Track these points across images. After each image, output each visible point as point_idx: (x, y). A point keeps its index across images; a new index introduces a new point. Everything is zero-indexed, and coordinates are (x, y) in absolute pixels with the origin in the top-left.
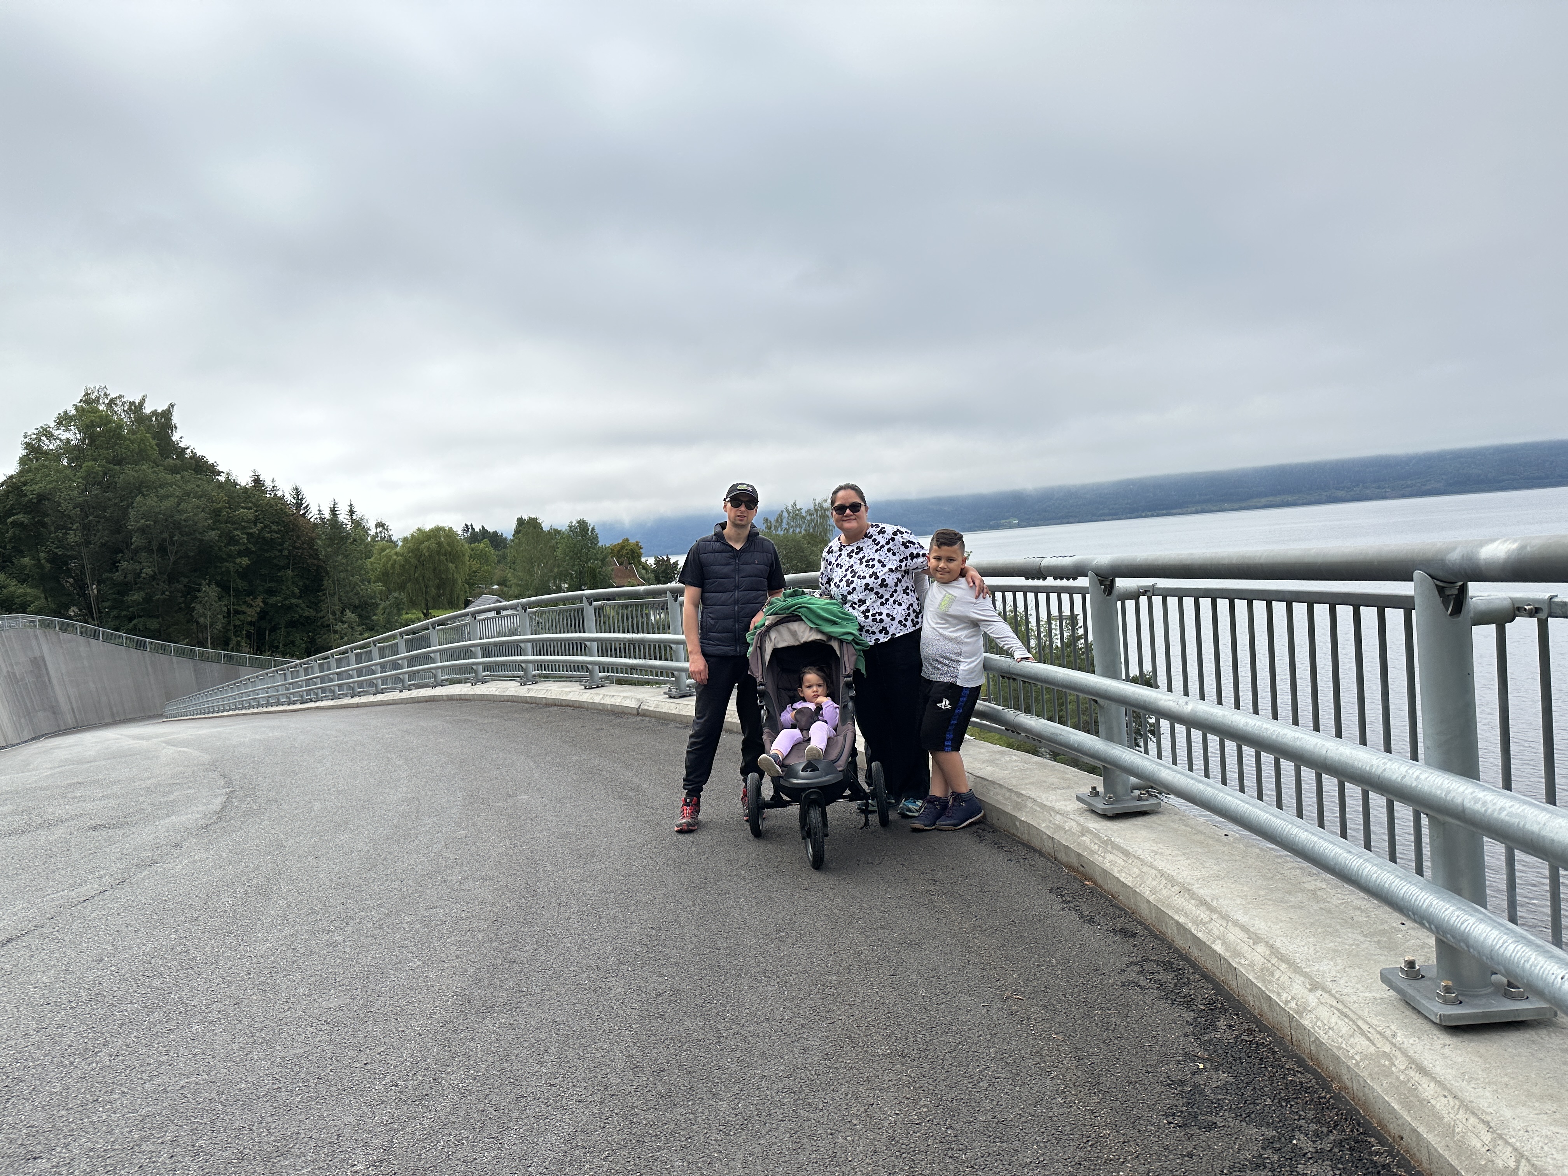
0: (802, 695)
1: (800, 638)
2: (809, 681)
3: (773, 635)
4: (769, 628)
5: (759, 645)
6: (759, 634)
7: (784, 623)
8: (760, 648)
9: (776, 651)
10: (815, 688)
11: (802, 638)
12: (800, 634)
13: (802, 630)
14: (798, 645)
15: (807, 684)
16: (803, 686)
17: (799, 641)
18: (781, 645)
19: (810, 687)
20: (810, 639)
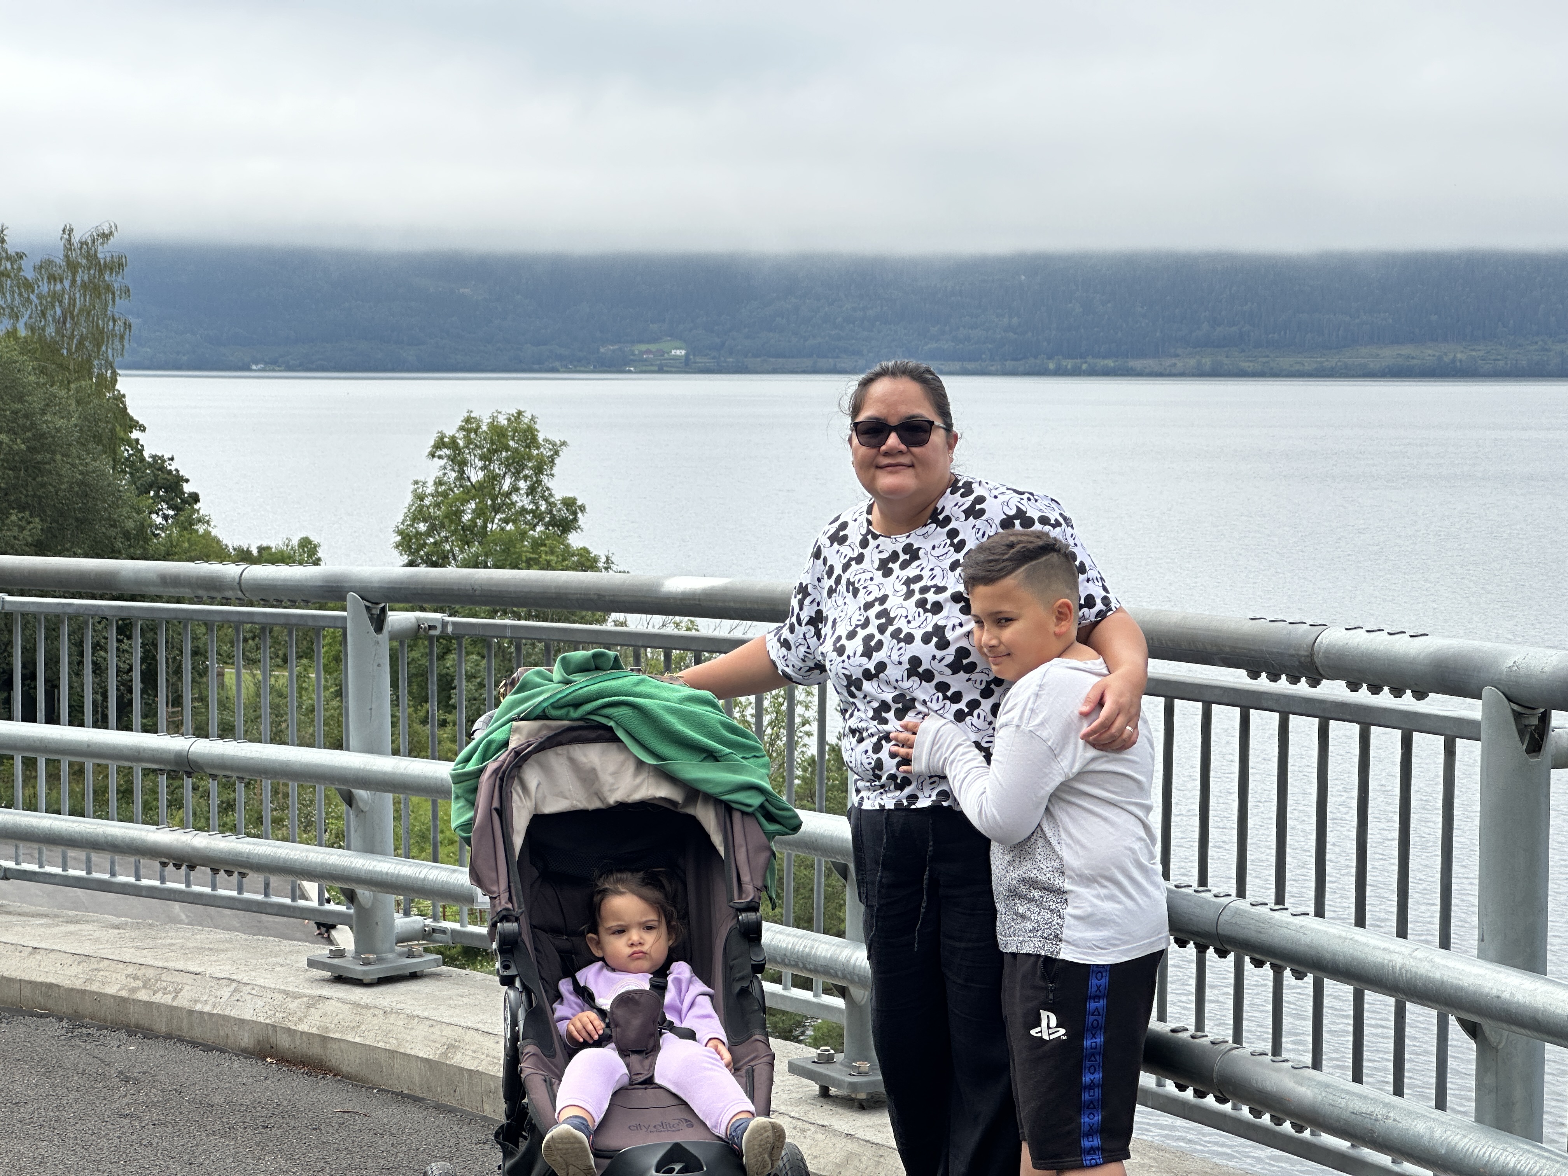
0: (598, 954)
1: (605, 789)
2: (617, 916)
3: (532, 776)
4: (521, 758)
5: (496, 804)
6: (496, 771)
7: (560, 744)
8: (500, 812)
9: (538, 822)
10: (635, 935)
11: (612, 791)
12: (606, 778)
13: (612, 768)
14: (598, 811)
15: (613, 924)
16: (601, 930)
17: (602, 799)
18: (552, 807)
19: (621, 931)
20: (637, 796)
